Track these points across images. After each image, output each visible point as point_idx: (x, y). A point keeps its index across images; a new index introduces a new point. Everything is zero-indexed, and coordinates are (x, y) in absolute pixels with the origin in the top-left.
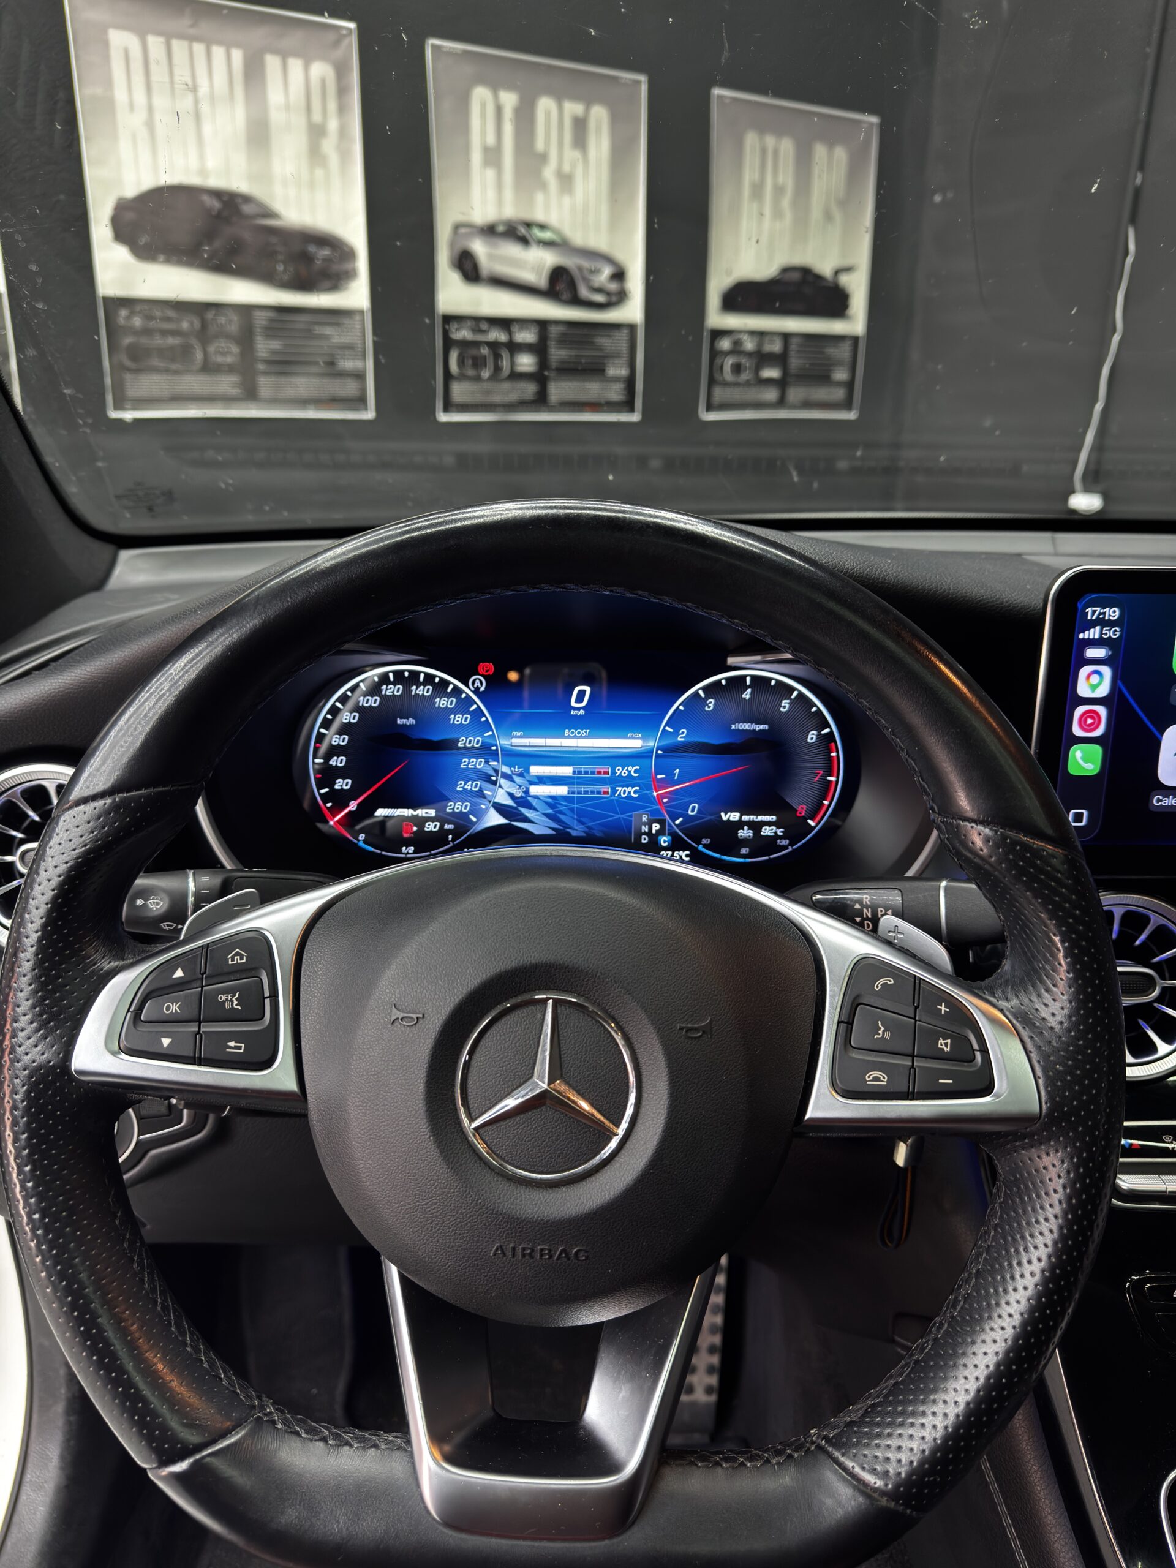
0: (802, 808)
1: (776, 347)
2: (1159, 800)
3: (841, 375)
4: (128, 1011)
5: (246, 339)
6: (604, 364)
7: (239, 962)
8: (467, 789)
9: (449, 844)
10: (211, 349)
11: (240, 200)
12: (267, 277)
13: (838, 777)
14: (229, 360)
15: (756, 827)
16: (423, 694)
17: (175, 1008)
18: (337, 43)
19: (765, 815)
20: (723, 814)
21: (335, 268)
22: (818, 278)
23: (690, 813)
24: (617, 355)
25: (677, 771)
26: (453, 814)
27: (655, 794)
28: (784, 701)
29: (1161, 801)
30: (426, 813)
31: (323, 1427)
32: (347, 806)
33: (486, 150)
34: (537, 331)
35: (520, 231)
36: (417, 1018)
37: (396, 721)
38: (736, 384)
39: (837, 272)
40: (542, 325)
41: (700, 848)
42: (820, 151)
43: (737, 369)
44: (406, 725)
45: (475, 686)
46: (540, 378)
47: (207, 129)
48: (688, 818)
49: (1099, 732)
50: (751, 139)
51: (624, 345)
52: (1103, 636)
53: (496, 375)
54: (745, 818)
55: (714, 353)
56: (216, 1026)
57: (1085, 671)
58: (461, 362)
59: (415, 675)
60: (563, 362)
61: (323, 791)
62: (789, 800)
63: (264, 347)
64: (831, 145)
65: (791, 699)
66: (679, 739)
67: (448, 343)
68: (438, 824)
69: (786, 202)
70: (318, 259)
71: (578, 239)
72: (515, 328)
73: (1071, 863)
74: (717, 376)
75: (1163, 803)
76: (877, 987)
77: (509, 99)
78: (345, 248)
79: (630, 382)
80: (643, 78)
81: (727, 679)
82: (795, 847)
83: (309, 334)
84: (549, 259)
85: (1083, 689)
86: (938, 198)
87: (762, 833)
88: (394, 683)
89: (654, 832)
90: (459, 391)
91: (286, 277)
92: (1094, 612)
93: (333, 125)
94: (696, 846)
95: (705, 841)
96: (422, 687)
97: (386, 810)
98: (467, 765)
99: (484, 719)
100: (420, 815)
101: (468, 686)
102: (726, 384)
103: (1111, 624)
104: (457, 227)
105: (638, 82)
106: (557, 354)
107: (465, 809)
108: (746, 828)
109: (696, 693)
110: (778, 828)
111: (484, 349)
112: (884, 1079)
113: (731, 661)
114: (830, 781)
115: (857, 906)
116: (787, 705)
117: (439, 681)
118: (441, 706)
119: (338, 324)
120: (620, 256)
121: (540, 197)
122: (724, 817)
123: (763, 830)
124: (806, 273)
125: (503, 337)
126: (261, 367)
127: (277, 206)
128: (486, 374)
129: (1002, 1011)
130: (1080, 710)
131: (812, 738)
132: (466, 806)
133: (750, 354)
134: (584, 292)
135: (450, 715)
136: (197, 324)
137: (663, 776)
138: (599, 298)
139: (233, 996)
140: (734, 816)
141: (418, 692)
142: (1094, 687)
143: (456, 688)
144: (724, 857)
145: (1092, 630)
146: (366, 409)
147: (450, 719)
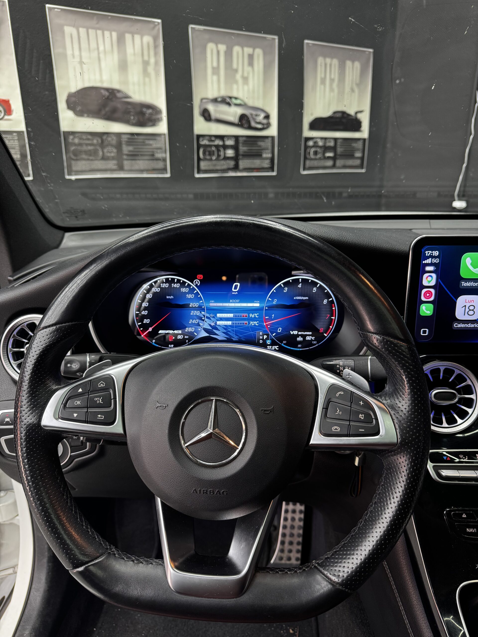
0: (322, 329)
1: (332, 144)
2: (456, 325)
3: (358, 154)
4: (62, 404)
5: (119, 146)
6: (261, 152)
7: (102, 386)
8: (193, 323)
9: (187, 344)
10: (105, 150)
11: (116, 92)
12: (127, 122)
13: (335, 317)
14: (112, 155)
15: (304, 336)
16: (176, 287)
17: (79, 403)
18: (154, 28)
19: (307, 332)
20: (291, 332)
21: (154, 117)
22: (349, 115)
23: (278, 331)
24: (267, 149)
25: (273, 315)
26: (188, 332)
27: (265, 324)
28: (314, 288)
29: (457, 325)
30: (178, 332)
31: (133, 557)
32: (148, 329)
33: (213, 68)
34: (234, 140)
35: (227, 100)
36: (166, 406)
37: (166, 297)
38: (315, 159)
39: (356, 113)
40: (237, 138)
41: (282, 345)
42: (349, 63)
43: (316, 153)
44: (170, 298)
45: (196, 283)
46: (236, 159)
47: (103, 64)
48: (278, 334)
49: (432, 299)
50: (320, 60)
51: (270, 145)
52: (433, 262)
53: (218, 159)
54: (300, 333)
55: (306, 147)
56: (94, 409)
57: (426, 275)
58: (204, 153)
59: (173, 280)
60: (245, 152)
61: (139, 324)
62: (316, 326)
63: (126, 149)
64: (353, 62)
65: (317, 287)
66: (274, 303)
67: (199, 146)
68: (182, 336)
69: (335, 85)
70: (147, 114)
71: (250, 103)
72: (225, 139)
73: (410, 349)
74: (308, 156)
75: (458, 326)
76: (337, 395)
77: (222, 48)
78: (158, 109)
79: (272, 160)
80: (276, 37)
81: (292, 280)
82: (319, 344)
83: (144, 144)
84: (239, 111)
85: (425, 282)
86: (398, 82)
87: (306, 339)
88: (166, 283)
89: (264, 339)
90: (203, 165)
91: (134, 122)
92: (429, 253)
93: (152, 60)
94: (281, 344)
95: (284, 342)
96: (176, 284)
97: (163, 331)
98: (193, 314)
99: (199, 296)
100: (176, 333)
101: (193, 284)
102: (311, 159)
103: (435, 257)
104: (202, 100)
105: (275, 39)
106: (242, 149)
107: (193, 330)
108: (300, 337)
109: (280, 285)
110: (312, 337)
111: (213, 148)
112: (339, 429)
113: (293, 273)
114: (332, 319)
115: (338, 366)
116: (315, 290)
117: (182, 282)
118: (183, 291)
119: (155, 139)
120: (267, 109)
121: (235, 86)
122: (292, 333)
123: (307, 338)
124: (343, 113)
125: (221, 143)
126: (125, 157)
127: (131, 94)
128: (214, 158)
129: (384, 404)
130: (424, 291)
131: (325, 302)
132: (193, 329)
133: (321, 147)
134: (253, 124)
135: (187, 295)
136: (100, 141)
137: (268, 317)
138: (259, 126)
139: (100, 399)
140: (295, 332)
141: (174, 286)
142: (429, 282)
143: (189, 284)
144: (291, 348)
145: (428, 260)
146: (167, 173)
147: (187, 296)
